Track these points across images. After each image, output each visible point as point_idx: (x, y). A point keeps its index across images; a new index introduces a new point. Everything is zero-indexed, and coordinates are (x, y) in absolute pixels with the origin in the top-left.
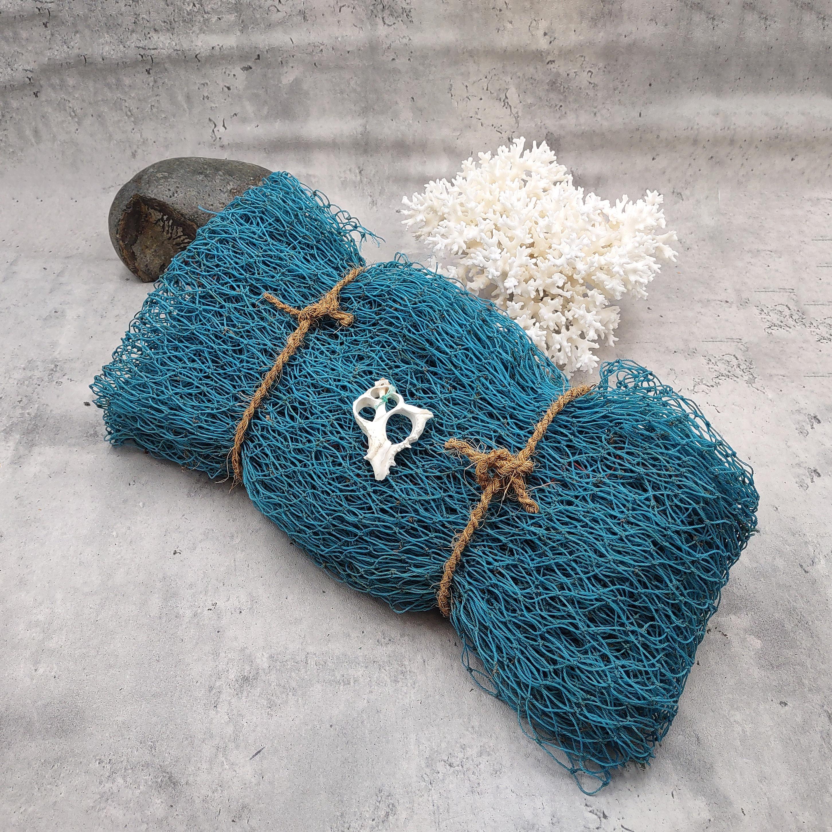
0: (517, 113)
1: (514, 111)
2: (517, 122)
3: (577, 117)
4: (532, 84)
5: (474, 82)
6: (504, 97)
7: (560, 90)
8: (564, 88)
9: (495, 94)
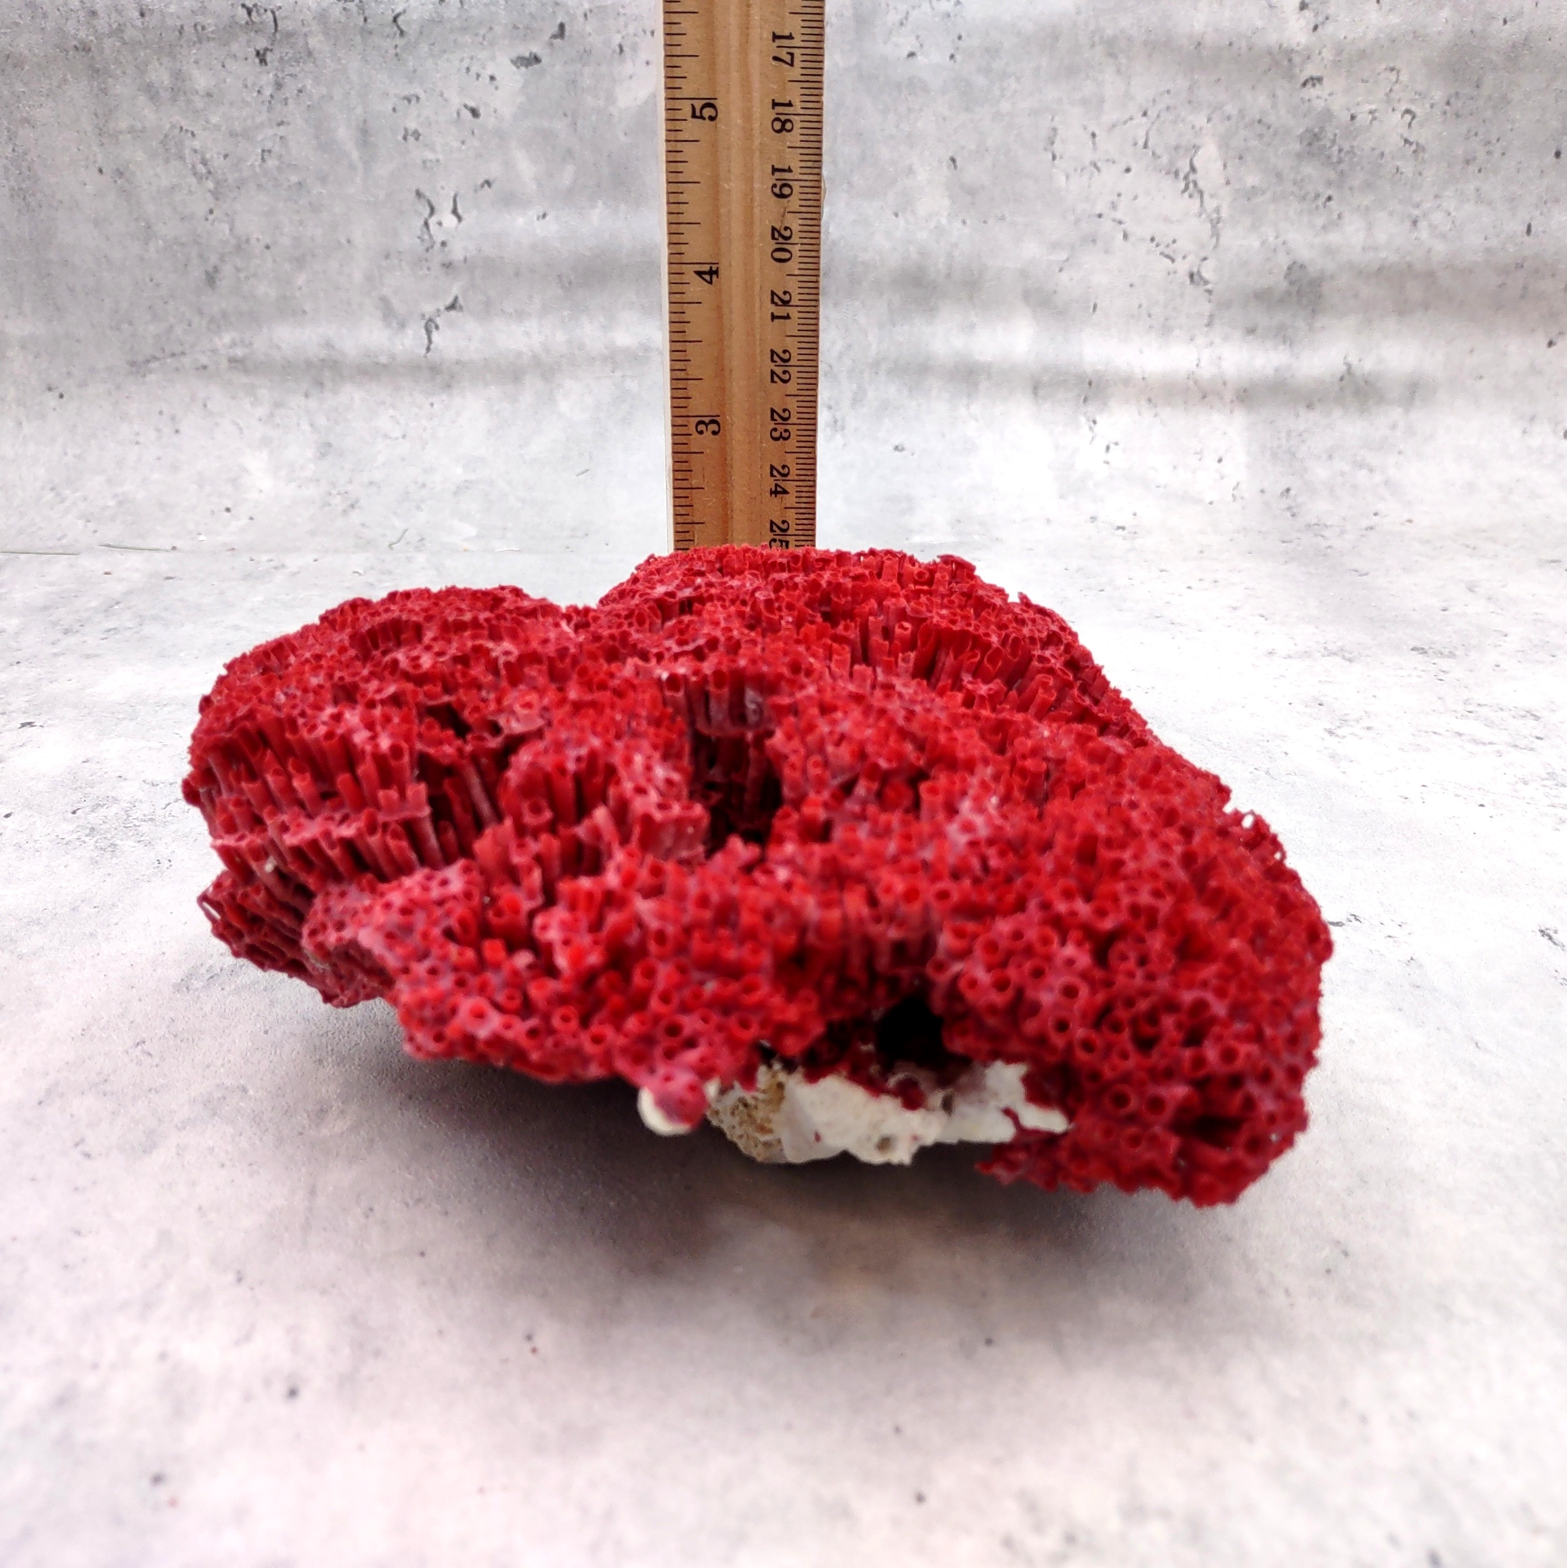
0: (1217, 210)
1: (1210, 204)
2: (1216, 234)
3: (1370, 227)
4: (1261, 136)
5: (1114, 126)
6: (1187, 169)
7: (1329, 157)
8: (1340, 150)
9: (1165, 160)
